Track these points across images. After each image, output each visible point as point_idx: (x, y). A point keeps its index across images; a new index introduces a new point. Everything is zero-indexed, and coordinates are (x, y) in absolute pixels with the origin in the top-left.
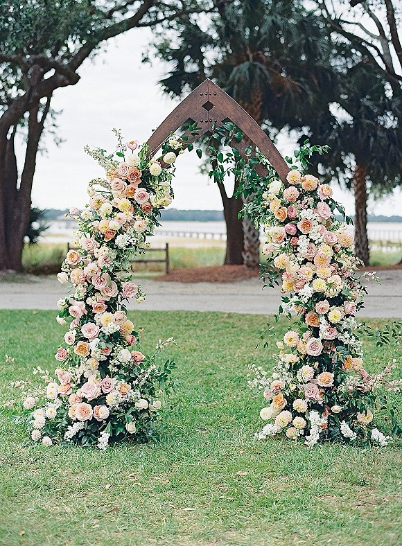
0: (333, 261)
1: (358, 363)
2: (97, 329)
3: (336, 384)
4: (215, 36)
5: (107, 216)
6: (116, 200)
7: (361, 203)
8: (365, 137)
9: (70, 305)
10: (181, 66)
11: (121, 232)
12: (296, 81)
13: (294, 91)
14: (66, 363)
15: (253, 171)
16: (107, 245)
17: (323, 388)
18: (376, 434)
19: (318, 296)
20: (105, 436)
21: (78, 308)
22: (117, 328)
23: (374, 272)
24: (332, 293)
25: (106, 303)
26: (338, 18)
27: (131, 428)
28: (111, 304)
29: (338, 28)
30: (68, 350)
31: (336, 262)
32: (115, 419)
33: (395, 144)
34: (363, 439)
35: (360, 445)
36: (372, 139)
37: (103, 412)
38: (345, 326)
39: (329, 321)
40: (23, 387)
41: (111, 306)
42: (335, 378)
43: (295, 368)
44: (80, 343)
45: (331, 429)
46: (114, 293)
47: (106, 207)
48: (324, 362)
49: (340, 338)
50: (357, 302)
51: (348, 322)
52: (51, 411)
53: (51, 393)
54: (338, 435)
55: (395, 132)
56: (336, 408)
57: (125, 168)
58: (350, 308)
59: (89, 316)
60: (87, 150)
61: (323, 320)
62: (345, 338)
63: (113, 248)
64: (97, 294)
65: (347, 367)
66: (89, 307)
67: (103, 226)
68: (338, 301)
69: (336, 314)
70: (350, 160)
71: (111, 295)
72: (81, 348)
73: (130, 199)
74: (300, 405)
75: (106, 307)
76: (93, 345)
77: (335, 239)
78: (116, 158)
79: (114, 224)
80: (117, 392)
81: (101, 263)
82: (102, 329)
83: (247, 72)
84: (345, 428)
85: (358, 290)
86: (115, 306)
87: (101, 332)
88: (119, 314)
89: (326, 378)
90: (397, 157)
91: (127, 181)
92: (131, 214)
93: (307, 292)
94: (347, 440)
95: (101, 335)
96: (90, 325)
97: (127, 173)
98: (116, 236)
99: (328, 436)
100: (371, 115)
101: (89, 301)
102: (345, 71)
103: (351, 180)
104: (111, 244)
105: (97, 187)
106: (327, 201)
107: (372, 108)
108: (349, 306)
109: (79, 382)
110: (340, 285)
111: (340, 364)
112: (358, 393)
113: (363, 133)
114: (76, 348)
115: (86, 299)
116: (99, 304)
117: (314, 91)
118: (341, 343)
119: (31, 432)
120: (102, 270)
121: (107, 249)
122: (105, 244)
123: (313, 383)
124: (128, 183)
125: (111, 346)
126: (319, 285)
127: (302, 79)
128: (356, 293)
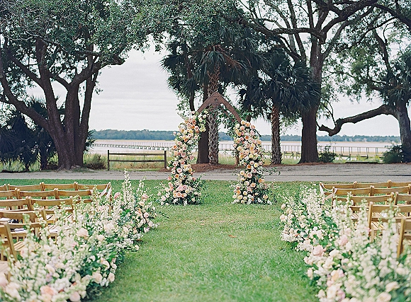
5: (185, 134)
6: (188, 129)
7: (276, 129)
8: (277, 91)
9: (173, 163)
11: (189, 139)
12: (239, 61)
13: (238, 68)
14: (172, 181)
17: (252, 188)
19: (251, 159)
20: (186, 202)
21: (176, 163)
22: (188, 169)
24: (255, 159)
25: (185, 161)
27: (193, 200)
30: (172, 177)
32: (188, 197)
33: (294, 95)
34: (264, 202)
35: (264, 204)
36: (281, 92)
37: (185, 195)
38: (259, 169)
39: (254, 167)
41: (186, 163)
42: (256, 184)
43: (243, 182)
44: (176, 174)
45: (255, 200)
47: (185, 132)
48: (253, 180)
49: (257, 172)
52: (167, 195)
56: (256, 194)
59: (179, 166)
61: (252, 167)
62: (259, 172)
63: (187, 145)
64: (182, 159)
65: (260, 181)
66: (179, 163)
67: (184, 137)
69: (256, 165)
70: (270, 102)
71: (186, 159)
72: (177, 176)
73: (192, 129)
74: (245, 193)
76: (181, 174)
77: (256, 142)
79: (188, 137)
80: (188, 190)
81: (184, 149)
82: (183, 170)
83: (213, 57)
88: (188, 165)
89: (253, 185)
93: (247, 158)
94: (260, 203)
95: (183, 172)
96: (179, 169)
97: (191, 121)
98: (188, 141)
99: (254, 202)
100: (281, 79)
101: (179, 161)
102: (266, 51)
103: (270, 114)
104: (186, 143)
105: (182, 125)
106: (253, 130)
107: (281, 74)
108: (260, 163)
109: (176, 186)
110: (257, 156)
111: (257, 180)
113: (276, 89)
114: (175, 176)
116: (183, 162)
118: (258, 174)
120: (184, 151)
121: (185, 145)
122: (184, 143)
123: (249, 186)
124: (192, 124)
125: (186, 175)
126: (251, 156)
127: (242, 61)
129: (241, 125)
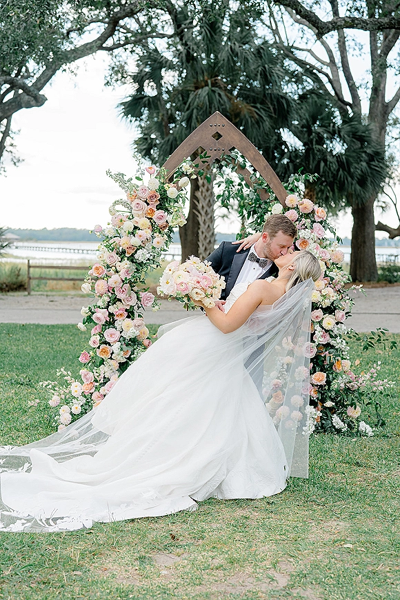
0: (326, 276)
1: (346, 364)
2: (118, 334)
3: (328, 383)
4: (175, 60)
5: (129, 233)
6: (136, 218)
8: (316, 162)
9: (93, 313)
10: (141, 89)
11: (140, 247)
12: (253, 107)
13: (251, 117)
14: (90, 364)
15: (257, 195)
16: (128, 260)
17: (317, 385)
18: (363, 426)
21: (101, 315)
22: (137, 333)
23: (361, 286)
24: (326, 303)
25: (126, 310)
26: (290, 45)
28: (130, 312)
29: (291, 55)
30: (91, 353)
31: (327, 276)
34: (352, 430)
35: (351, 435)
36: (322, 164)
38: (336, 332)
39: (322, 328)
40: (50, 386)
41: (130, 314)
42: (328, 377)
44: (103, 346)
45: (324, 422)
46: (133, 302)
47: (129, 225)
49: (332, 342)
50: (346, 311)
51: (338, 329)
52: (76, 408)
53: (76, 391)
54: (330, 427)
55: (344, 157)
56: (329, 403)
57: (144, 190)
58: (340, 316)
59: (111, 323)
60: (108, 173)
61: (317, 327)
62: (337, 343)
63: (133, 262)
64: (118, 303)
65: (338, 368)
66: (111, 315)
67: (125, 242)
68: (330, 310)
69: (328, 320)
71: (131, 303)
72: (104, 351)
73: (149, 219)
75: (126, 314)
76: (116, 347)
77: (328, 257)
78: (135, 181)
79: (136, 241)
81: (123, 275)
82: (122, 334)
83: (207, 97)
84: (336, 421)
85: (347, 301)
86: (133, 313)
87: (122, 336)
88: (137, 320)
89: (320, 377)
90: (346, 181)
91: (146, 202)
92: (149, 231)
94: (339, 431)
95: (122, 339)
96: (111, 330)
97: (146, 195)
98: (136, 252)
99: (322, 428)
100: (321, 141)
101: (112, 309)
102: (296, 97)
104: (131, 259)
105: (119, 207)
106: (321, 222)
107: (322, 133)
108: (339, 314)
109: (102, 381)
110: (333, 296)
111: (332, 365)
112: (348, 390)
113: (314, 158)
114: (98, 351)
115: (108, 307)
116: (121, 312)
117: (270, 117)
118: (333, 347)
119: (57, 426)
120: (123, 281)
121: (128, 262)
122: (126, 259)
124: (148, 204)
125: (130, 349)
126: (315, 296)
127: (258, 106)
128: (346, 305)
129: (286, 208)
